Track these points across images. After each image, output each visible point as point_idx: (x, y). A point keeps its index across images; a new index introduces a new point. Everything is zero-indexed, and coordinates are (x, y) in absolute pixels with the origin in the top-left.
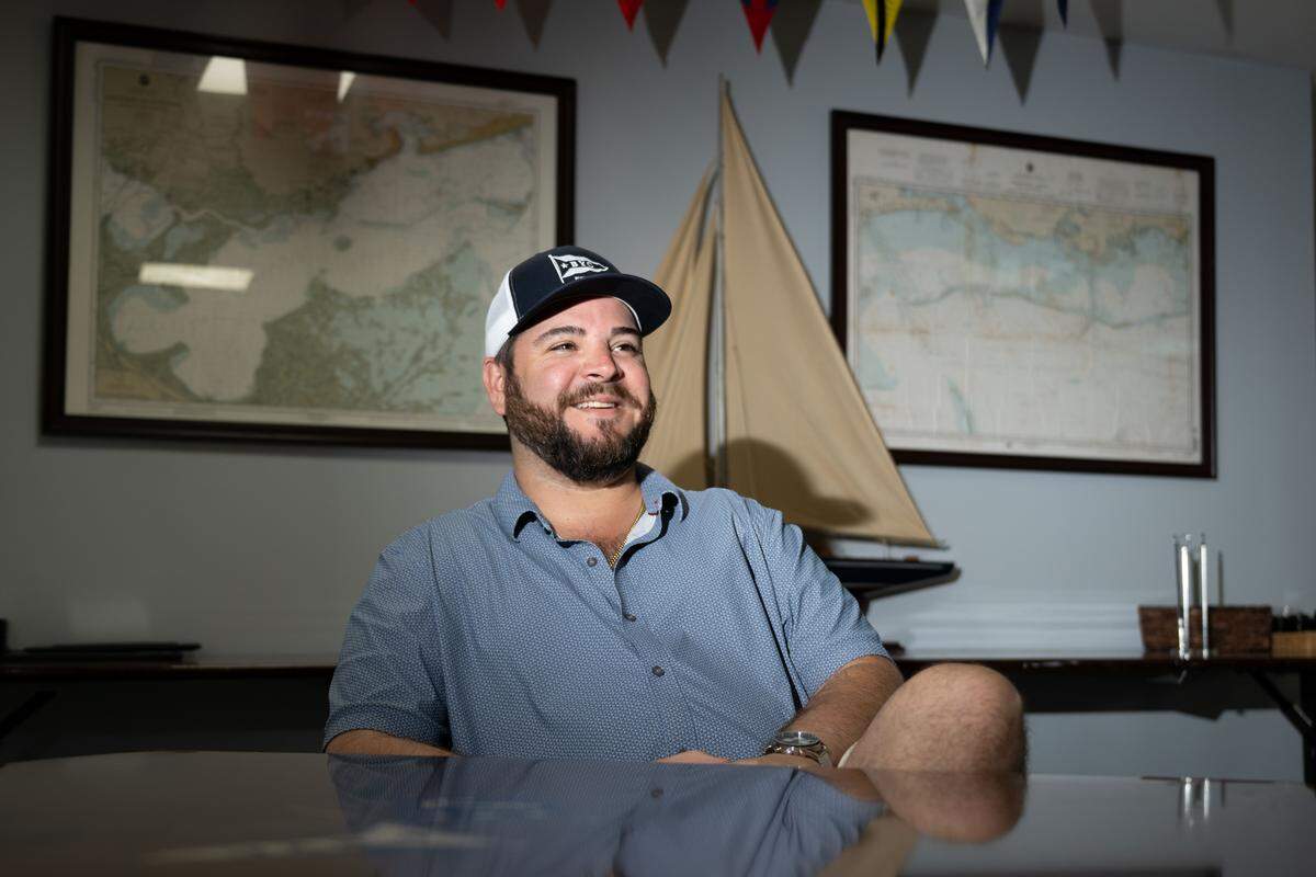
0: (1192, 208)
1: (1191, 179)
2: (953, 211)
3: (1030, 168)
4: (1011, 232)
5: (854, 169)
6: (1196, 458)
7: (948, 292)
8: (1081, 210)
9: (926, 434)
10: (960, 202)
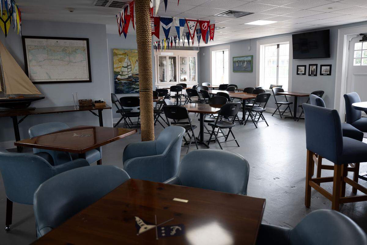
0: (86, 46)
1: (85, 42)
2: (44, 49)
3: (57, 42)
4: (55, 51)
5: (26, 44)
6: (88, 80)
7: (45, 60)
8: (67, 47)
9: (43, 79)
10: (45, 47)
